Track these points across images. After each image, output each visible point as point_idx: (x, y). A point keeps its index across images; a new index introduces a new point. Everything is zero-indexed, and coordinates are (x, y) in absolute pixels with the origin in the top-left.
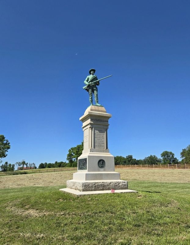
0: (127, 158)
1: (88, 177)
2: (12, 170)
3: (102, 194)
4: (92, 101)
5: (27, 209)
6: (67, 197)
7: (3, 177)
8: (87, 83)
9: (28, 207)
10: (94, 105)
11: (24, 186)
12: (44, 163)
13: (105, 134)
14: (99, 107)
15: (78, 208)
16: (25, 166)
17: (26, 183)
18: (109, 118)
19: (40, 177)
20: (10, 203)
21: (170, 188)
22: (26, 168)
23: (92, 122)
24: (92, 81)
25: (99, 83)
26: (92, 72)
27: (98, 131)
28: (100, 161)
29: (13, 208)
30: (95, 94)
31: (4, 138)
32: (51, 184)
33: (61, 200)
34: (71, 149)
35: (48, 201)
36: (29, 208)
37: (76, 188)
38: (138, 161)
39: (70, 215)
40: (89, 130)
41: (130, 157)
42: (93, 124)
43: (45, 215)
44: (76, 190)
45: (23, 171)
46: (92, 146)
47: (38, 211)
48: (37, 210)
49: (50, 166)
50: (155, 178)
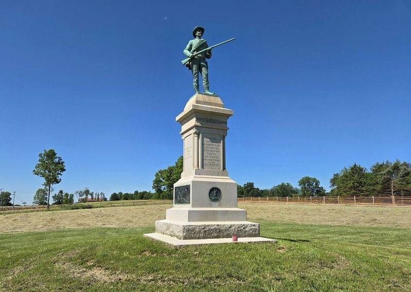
0: (246, 187)
1: (192, 215)
2: (70, 202)
3: (218, 244)
4: (198, 87)
5: (90, 268)
6: (158, 248)
7: (56, 212)
8: (189, 54)
9: (91, 264)
10: (202, 94)
11: (87, 227)
12: (117, 193)
13: (221, 144)
14: (211, 97)
15: (177, 268)
16: (90, 197)
17: (90, 222)
18: (228, 116)
19: (112, 214)
20: (62, 255)
21: (319, 233)
22: (91, 200)
23: (199, 124)
24: (197, 49)
25: (210, 53)
26: (198, 33)
27: (208, 140)
28: (212, 190)
29: (66, 264)
30: (203, 74)
31: (55, 154)
32: (130, 224)
33: (147, 254)
34: (159, 171)
35: (126, 254)
36: (93, 266)
37: (173, 234)
38: (262, 191)
39: (164, 281)
40: (194, 138)
41: (251, 185)
42: (200, 127)
43: (120, 279)
44: (172, 236)
45: (86, 204)
46: (198, 165)
47: (108, 272)
48: (107, 269)
49: (127, 197)
50: (292, 217)
